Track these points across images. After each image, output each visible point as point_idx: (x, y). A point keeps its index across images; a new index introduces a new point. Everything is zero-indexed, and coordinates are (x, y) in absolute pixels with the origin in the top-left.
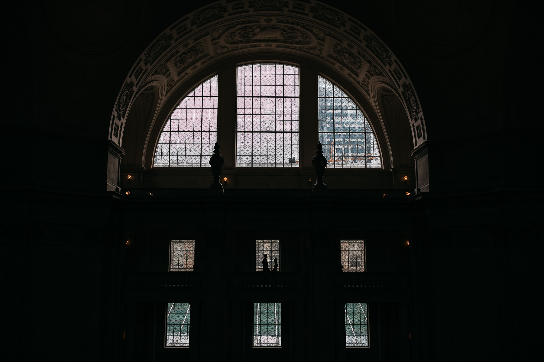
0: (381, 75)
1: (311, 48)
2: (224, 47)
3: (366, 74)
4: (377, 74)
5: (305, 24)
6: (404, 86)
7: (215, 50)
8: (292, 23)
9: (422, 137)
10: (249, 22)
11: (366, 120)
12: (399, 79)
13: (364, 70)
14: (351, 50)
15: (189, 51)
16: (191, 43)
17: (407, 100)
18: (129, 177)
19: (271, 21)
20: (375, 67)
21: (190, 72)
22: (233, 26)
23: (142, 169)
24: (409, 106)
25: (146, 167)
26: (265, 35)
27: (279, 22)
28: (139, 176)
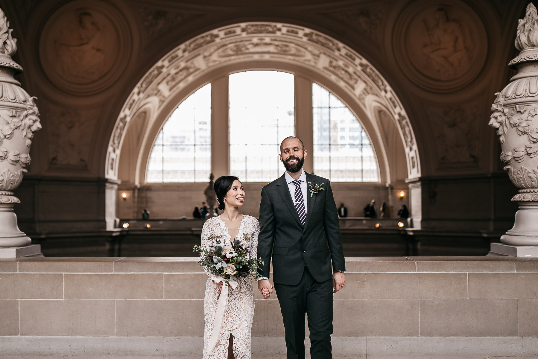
0: (377, 95)
4: (373, 94)
5: (299, 43)
6: (399, 114)
7: (207, 64)
8: (286, 41)
9: (416, 169)
10: (242, 41)
11: (363, 130)
12: (395, 107)
13: (360, 87)
14: (346, 69)
15: (181, 71)
16: (183, 65)
17: (403, 128)
18: (124, 195)
19: (264, 40)
20: (371, 88)
21: (182, 85)
22: (225, 45)
23: (136, 186)
24: (405, 134)
25: (140, 183)
26: (258, 49)
27: (272, 40)
28: (134, 194)
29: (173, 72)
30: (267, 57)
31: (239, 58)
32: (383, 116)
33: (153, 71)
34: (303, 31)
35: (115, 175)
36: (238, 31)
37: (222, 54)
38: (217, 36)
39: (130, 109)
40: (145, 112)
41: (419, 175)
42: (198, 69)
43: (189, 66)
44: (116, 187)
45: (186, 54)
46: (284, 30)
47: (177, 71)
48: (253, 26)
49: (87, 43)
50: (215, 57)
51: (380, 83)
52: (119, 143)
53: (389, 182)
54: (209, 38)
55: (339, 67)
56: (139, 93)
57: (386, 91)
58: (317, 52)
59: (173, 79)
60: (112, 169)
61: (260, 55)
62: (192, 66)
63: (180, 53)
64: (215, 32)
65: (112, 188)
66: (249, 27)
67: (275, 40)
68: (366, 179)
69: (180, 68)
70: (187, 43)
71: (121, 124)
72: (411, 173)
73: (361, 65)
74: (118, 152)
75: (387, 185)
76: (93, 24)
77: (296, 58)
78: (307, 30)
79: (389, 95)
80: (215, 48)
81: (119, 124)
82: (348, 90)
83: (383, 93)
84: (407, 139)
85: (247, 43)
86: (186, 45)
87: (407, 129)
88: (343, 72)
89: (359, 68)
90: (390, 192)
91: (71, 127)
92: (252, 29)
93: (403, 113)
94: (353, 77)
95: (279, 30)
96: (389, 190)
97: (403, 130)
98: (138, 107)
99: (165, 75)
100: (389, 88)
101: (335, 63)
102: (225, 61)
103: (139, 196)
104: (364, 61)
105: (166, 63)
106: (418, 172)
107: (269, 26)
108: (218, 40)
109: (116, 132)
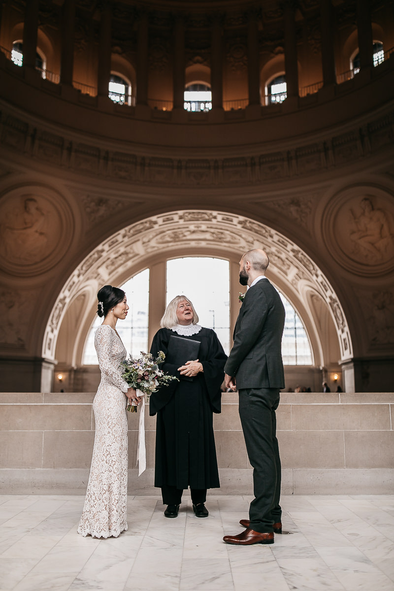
0: (309, 280)
1: (241, 247)
2: (154, 247)
3: (295, 277)
4: (305, 279)
5: (234, 230)
6: (331, 298)
7: (146, 250)
8: (221, 229)
9: (348, 350)
10: (179, 228)
11: (296, 314)
12: (326, 291)
13: (292, 272)
14: (279, 255)
15: (120, 255)
16: (122, 250)
17: (334, 311)
18: (60, 377)
19: (200, 227)
20: (303, 273)
21: (121, 270)
22: (164, 232)
23: (73, 368)
24: (336, 317)
25: (77, 365)
26: (194, 236)
27: (208, 228)
28: (70, 375)
29: (113, 256)
30: (203, 244)
31: (177, 245)
32: (315, 301)
33: (94, 254)
34: (237, 219)
35: (52, 355)
36: (176, 218)
37: (161, 241)
38: (155, 223)
39: (69, 290)
40: (84, 295)
41: (352, 356)
42: (137, 255)
43: (128, 251)
44: (52, 367)
45: (126, 239)
46: (220, 218)
47: (116, 255)
48: (190, 213)
49: (30, 227)
50: (153, 243)
51: (312, 268)
52: (57, 324)
53: (322, 365)
54: (148, 225)
55: (272, 253)
56: (79, 276)
57: (317, 276)
58: (250, 239)
59: (113, 264)
60: (49, 349)
61: (196, 242)
62: (132, 251)
63: (120, 238)
64: (154, 218)
65: (49, 368)
66: (187, 214)
67: (211, 228)
68: (301, 362)
69: (120, 253)
70: (127, 228)
71: (60, 305)
72: (343, 355)
73: (293, 251)
74: (56, 332)
75: (321, 368)
76: (37, 209)
77: (231, 245)
78: (242, 218)
79: (320, 279)
80: (154, 234)
81: (58, 305)
82: (281, 276)
83: (314, 278)
84: (338, 321)
85: (184, 230)
86: (126, 231)
87: (338, 311)
88: (276, 258)
89: (291, 254)
90: (324, 375)
91: (11, 307)
92: (189, 216)
93: (334, 296)
94: (285, 263)
95: (215, 217)
96: (323, 373)
97: (335, 313)
98: (77, 289)
99: (105, 260)
100: (320, 272)
101: (268, 250)
102: (164, 248)
103: (75, 378)
104: (296, 247)
105: (106, 247)
106: (350, 353)
107: (206, 213)
108: (156, 227)
109: (54, 312)
